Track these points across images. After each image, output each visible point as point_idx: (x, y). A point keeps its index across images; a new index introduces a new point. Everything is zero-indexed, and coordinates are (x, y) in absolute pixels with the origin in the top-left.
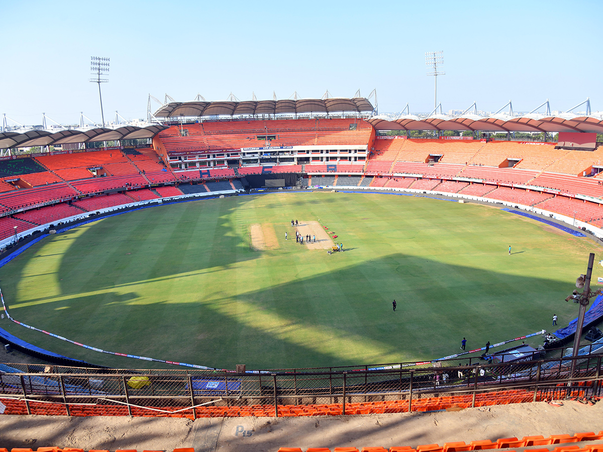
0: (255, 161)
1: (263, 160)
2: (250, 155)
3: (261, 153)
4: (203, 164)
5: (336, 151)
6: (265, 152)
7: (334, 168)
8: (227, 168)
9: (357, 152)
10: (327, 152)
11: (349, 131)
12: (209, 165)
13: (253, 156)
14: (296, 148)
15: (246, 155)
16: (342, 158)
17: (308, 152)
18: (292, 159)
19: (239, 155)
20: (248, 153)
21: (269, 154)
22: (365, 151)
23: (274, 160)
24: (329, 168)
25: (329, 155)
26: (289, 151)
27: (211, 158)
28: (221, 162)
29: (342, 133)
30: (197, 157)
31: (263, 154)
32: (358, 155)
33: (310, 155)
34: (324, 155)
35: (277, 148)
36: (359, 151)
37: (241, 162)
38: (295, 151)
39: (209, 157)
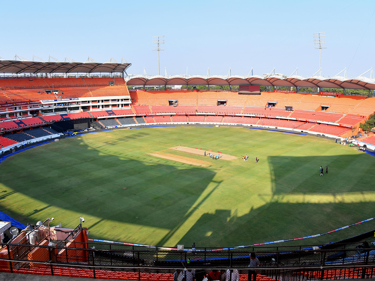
0: (51, 111)
1: (56, 110)
2: (47, 106)
3: (55, 104)
4: (11, 115)
5: (108, 100)
6: (58, 103)
7: (112, 113)
8: (31, 117)
9: (123, 101)
10: (102, 101)
11: (111, 87)
12: (16, 116)
13: (50, 107)
14: (81, 99)
15: (44, 106)
16: (113, 106)
17: (89, 102)
18: (77, 108)
19: (39, 106)
20: (46, 105)
21: (62, 105)
22: (128, 99)
23: (64, 109)
24: (109, 112)
25: (104, 104)
26: (75, 102)
27: (18, 110)
28: (25, 113)
29: (106, 87)
30: (7, 109)
31: (57, 105)
32: (124, 102)
33: (91, 104)
34: (100, 104)
35: (67, 99)
36: (125, 100)
37: (40, 112)
38: (80, 102)
39: (16, 109)
